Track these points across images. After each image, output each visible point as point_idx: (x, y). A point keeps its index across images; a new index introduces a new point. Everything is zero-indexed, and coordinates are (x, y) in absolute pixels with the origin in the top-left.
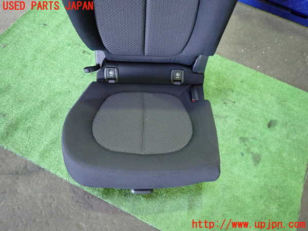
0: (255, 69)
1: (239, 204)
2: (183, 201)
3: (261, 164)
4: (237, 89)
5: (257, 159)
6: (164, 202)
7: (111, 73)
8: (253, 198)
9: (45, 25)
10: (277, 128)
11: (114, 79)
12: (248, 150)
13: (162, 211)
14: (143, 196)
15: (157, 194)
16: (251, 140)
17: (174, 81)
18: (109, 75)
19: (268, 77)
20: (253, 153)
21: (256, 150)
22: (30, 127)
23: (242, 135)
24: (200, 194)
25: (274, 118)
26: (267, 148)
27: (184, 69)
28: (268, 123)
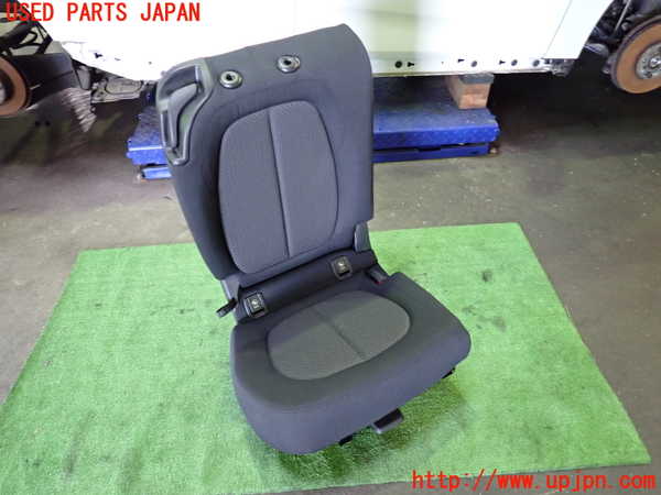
0: (422, 226)
1: (519, 387)
2: (449, 423)
3: (509, 327)
4: (417, 258)
5: (500, 323)
6: (425, 439)
7: (254, 303)
8: (531, 370)
9: (97, 305)
10: (496, 277)
11: (262, 310)
12: (482, 319)
13: (432, 452)
14: (392, 448)
15: (409, 434)
16: (477, 306)
17: (341, 275)
18: (253, 306)
19: (443, 228)
20: (489, 320)
21: (490, 314)
22: (162, 452)
23: (462, 306)
24: (464, 402)
25: (485, 268)
26: (502, 306)
27: (345, 253)
28: (481, 277)
